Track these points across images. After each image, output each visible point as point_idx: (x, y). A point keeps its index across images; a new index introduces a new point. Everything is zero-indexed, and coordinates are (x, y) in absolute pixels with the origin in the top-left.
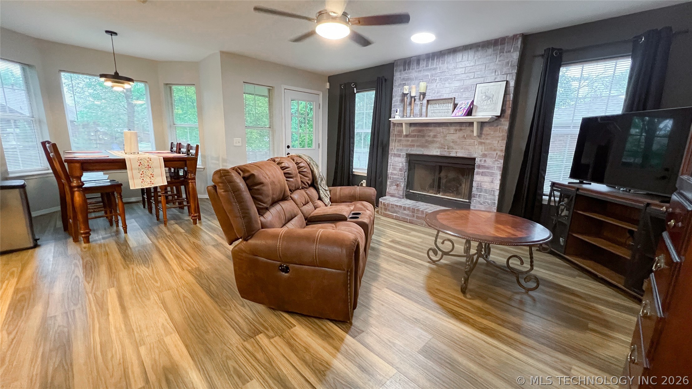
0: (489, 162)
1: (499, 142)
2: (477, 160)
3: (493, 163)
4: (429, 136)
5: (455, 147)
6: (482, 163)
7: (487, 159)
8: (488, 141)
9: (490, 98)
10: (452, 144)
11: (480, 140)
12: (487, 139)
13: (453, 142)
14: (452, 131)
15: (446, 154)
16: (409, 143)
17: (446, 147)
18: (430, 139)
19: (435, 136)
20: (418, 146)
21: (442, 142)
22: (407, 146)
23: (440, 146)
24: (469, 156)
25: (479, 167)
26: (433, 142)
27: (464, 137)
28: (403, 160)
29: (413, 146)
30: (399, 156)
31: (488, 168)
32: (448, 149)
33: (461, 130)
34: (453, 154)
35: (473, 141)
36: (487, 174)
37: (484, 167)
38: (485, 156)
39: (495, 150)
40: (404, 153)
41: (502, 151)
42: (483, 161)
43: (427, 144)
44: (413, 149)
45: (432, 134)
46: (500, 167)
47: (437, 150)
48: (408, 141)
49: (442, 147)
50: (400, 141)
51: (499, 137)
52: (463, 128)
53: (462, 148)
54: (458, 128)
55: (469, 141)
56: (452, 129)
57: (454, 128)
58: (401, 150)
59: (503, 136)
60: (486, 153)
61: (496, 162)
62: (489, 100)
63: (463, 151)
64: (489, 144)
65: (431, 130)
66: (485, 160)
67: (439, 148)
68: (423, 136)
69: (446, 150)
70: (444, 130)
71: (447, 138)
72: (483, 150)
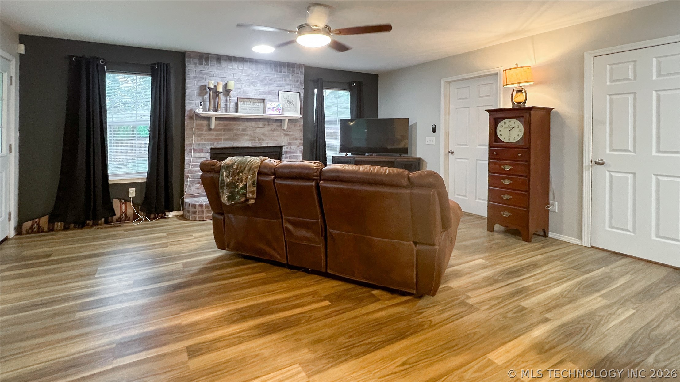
0: (293, 148)
1: (298, 133)
2: (285, 149)
3: (296, 148)
4: (238, 130)
5: (265, 138)
6: (289, 150)
7: (292, 146)
8: (291, 133)
9: (291, 103)
10: (262, 136)
11: (285, 133)
12: (290, 131)
13: (263, 135)
14: (261, 126)
15: (257, 145)
16: (214, 137)
17: (257, 139)
18: (239, 132)
19: (244, 130)
20: (226, 140)
21: (252, 135)
22: (209, 140)
23: (251, 138)
24: (278, 145)
25: (286, 152)
26: (243, 135)
27: (271, 130)
28: (208, 154)
29: (220, 139)
30: (201, 151)
31: (293, 153)
32: (259, 140)
33: (269, 125)
34: (264, 145)
35: (280, 133)
36: (293, 157)
37: (290, 152)
38: (289, 144)
39: (296, 139)
40: (209, 148)
41: (301, 140)
42: (289, 148)
43: (236, 137)
44: (220, 142)
45: (241, 128)
46: (301, 151)
47: (248, 142)
48: (213, 134)
49: (253, 139)
50: (200, 135)
51: (298, 130)
52: (270, 123)
53: (271, 139)
54: (266, 123)
55: (276, 133)
56: (260, 124)
57: (262, 123)
58: (204, 145)
59: (300, 129)
60: (290, 141)
61: (298, 148)
62: (291, 104)
63: (272, 141)
64: (292, 135)
65: (239, 125)
66: (290, 148)
67: (250, 140)
68: (231, 130)
69: (257, 141)
70: (253, 125)
71: (257, 131)
72: (288, 139)
